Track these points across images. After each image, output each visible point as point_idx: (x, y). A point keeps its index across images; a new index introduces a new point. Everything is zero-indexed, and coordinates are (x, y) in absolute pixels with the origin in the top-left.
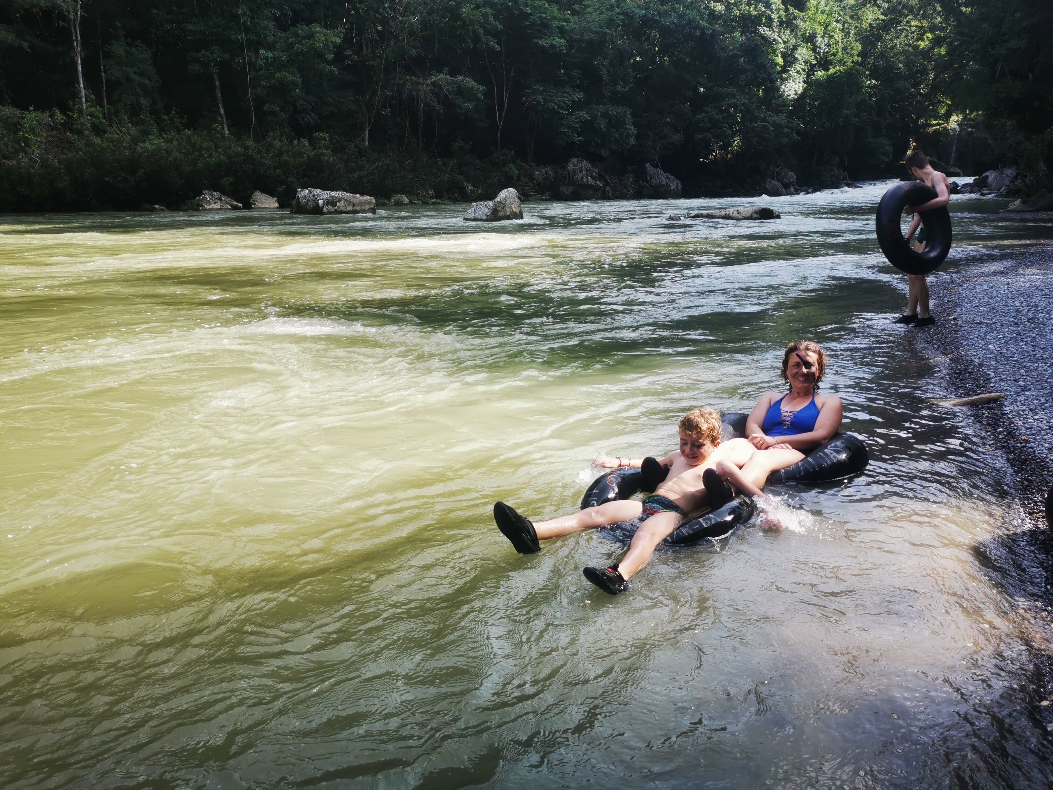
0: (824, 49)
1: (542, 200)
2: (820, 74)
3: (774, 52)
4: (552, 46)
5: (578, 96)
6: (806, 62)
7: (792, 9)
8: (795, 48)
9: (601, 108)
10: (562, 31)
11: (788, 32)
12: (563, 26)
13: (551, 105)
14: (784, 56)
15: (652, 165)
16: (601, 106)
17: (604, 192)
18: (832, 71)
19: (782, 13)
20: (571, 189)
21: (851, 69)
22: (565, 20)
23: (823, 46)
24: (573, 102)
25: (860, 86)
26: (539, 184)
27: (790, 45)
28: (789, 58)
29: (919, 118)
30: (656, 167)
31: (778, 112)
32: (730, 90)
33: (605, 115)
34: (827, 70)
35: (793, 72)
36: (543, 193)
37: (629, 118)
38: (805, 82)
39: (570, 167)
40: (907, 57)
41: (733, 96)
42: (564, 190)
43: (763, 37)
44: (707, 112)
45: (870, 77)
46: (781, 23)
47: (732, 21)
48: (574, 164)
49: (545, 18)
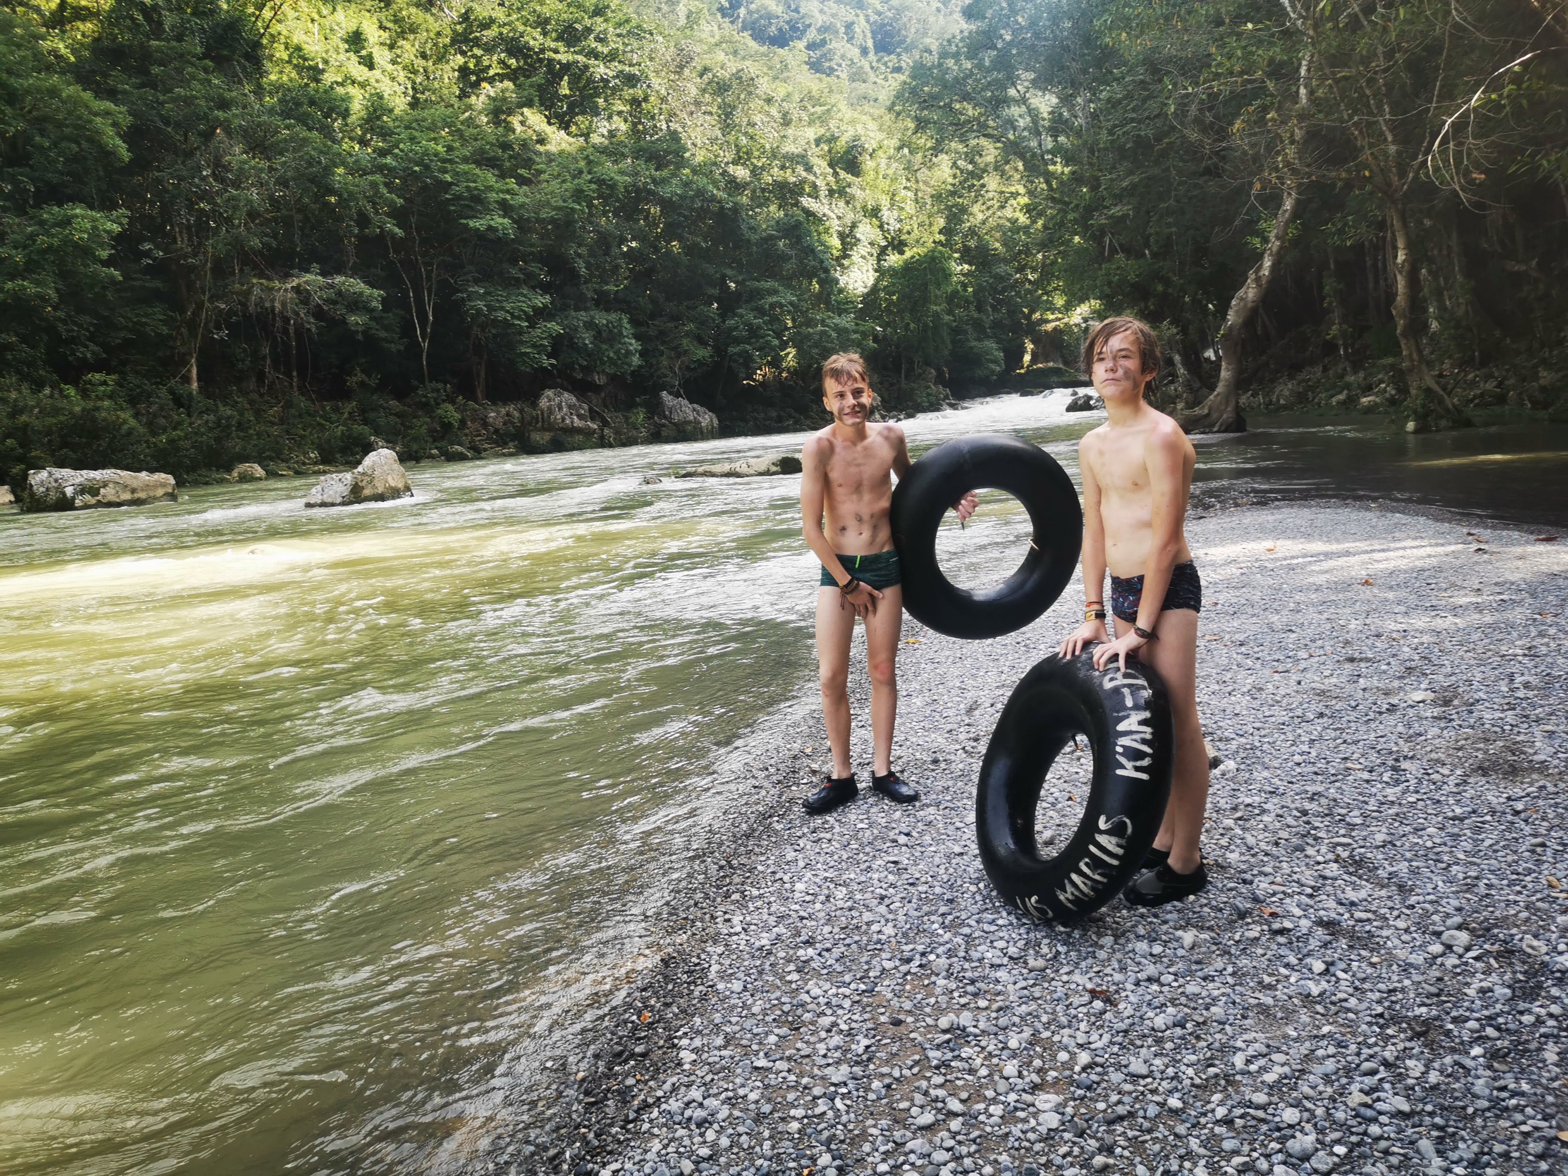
0: (894, 226)
1: (504, 455)
2: (894, 259)
3: (827, 231)
4: (490, 228)
5: (541, 300)
6: (872, 244)
7: (843, 174)
8: (854, 226)
9: (583, 315)
10: (505, 208)
11: (842, 204)
12: (504, 200)
13: (501, 315)
14: (842, 236)
15: (670, 393)
16: (583, 313)
17: (602, 437)
18: (908, 254)
19: (831, 179)
20: (548, 436)
21: (933, 251)
22: (508, 192)
23: (892, 221)
24: (535, 309)
25: (947, 275)
26: (496, 431)
27: (848, 221)
28: (848, 239)
29: (1032, 311)
30: (677, 395)
31: (840, 312)
32: (769, 284)
33: (590, 325)
34: (902, 253)
35: (856, 258)
36: (504, 444)
37: (627, 328)
38: (876, 271)
39: (543, 403)
40: (1004, 234)
41: (775, 292)
42: (538, 437)
43: (808, 213)
44: (742, 316)
45: (962, 260)
46: (831, 193)
47: (763, 190)
48: (549, 399)
49: (476, 188)
